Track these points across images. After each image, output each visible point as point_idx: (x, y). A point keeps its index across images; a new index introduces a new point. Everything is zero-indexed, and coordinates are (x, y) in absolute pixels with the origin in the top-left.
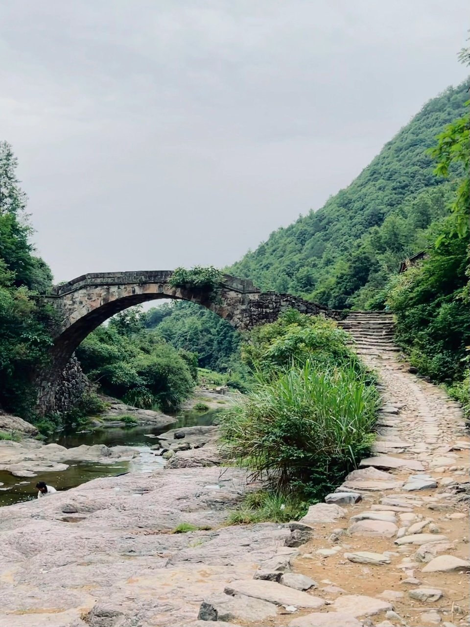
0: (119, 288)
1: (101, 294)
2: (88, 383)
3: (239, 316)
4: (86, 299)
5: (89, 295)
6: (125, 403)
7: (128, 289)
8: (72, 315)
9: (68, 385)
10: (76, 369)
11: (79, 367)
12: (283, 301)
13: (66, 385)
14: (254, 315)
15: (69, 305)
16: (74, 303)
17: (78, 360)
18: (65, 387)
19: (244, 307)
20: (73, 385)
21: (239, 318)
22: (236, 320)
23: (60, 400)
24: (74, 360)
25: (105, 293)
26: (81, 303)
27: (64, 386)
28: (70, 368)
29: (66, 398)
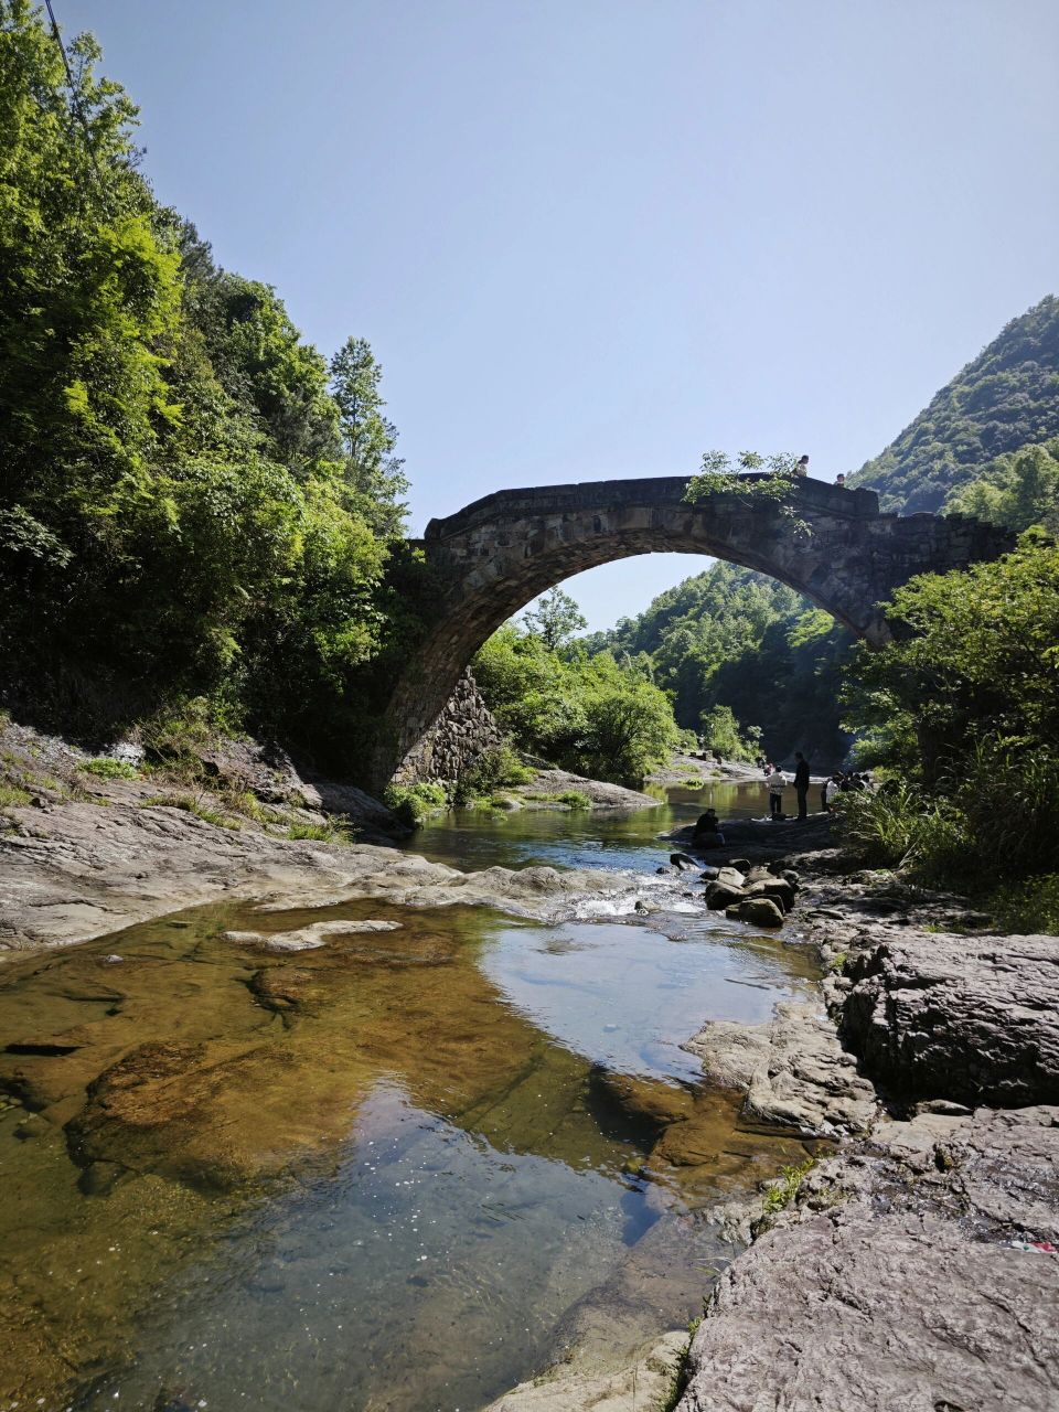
0: (565, 519)
1: (527, 534)
2: (495, 729)
3: (844, 574)
4: (496, 545)
5: (501, 536)
6: (563, 768)
7: (585, 521)
8: (467, 580)
9: (459, 729)
10: (474, 701)
11: (480, 698)
12: (957, 536)
13: (455, 729)
14: (880, 570)
15: (462, 558)
16: (471, 553)
17: (478, 685)
18: (453, 733)
19: (855, 552)
20: (468, 729)
21: (843, 579)
22: (836, 582)
23: (443, 757)
24: (471, 683)
25: (535, 531)
26: (485, 552)
27: (450, 730)
28: (462, 698)
29: (454, 754)
